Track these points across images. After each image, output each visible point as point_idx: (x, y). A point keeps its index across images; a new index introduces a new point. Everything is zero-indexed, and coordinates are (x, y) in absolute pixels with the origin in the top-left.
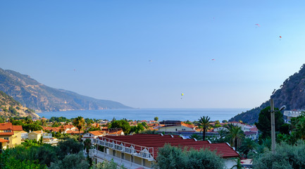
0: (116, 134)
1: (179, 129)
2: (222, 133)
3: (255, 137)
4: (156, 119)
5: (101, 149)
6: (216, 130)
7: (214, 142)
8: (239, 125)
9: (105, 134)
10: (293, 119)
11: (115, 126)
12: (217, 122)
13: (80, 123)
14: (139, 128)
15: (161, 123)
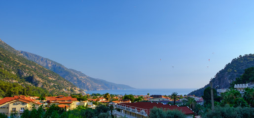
0: (127, 102)
1: (161, 100)
2: (184, 101)
3: (202, 104)
4: (148, 94)
5: (119, 110)
6: (180, 100)
7: (180, 106)
8: (193, 97)
9: (121, 102)
10: (222, 94)
11: (126, 98)
12: (181, 96)
13: (108, 97)
14: (139, 99)
15: (151, 96)
